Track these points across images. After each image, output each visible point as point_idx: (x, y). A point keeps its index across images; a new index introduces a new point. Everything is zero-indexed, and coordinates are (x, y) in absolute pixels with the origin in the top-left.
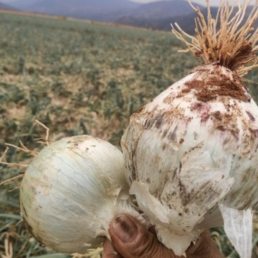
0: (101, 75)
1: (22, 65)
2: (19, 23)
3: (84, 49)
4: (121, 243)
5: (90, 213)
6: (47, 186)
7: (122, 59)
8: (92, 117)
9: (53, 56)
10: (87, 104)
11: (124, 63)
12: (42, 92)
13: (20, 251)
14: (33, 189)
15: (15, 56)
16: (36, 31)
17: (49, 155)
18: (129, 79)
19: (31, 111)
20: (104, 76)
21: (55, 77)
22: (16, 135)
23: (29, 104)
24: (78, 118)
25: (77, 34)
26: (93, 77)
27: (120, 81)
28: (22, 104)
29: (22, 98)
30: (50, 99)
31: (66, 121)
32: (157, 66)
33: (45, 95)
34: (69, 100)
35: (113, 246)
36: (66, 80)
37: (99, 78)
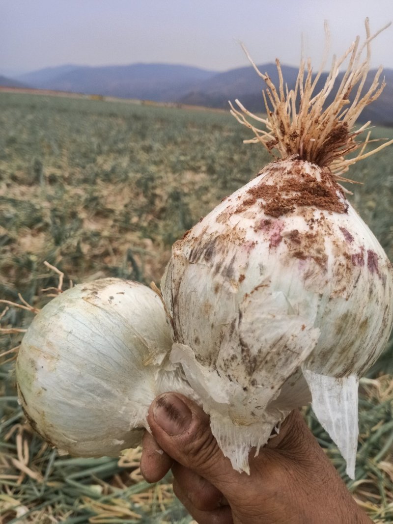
0: (158, 182)
1: (38, 170)
2: (33, 107)
3: (132, 144)
4: (166, 437)
5: (119, 394)
6: (52, 357)
7: (188, 158)
8: (145, 246)
9: (85, 155)
10: (137, 227)
11: (192, 163)
12: (70, 210)
13: (40, 453)
14: (33, 363)
15: (27, 157)
16: (58, 118)
17: (55, 311)
18: (201, 188)
19: (53, 240)
20: (163, 184)
21: (88, 187)
22: (31, 277)
23: (50, 229)
24: (125, 248)
25: (120, 121)
26: (146, 185)
27: (186, 190)
28: (40, 230)
29: (39, 220)
30: (81, 221)
31: (106, 254)
32: (242, 166)
33: (74, 215)
34: (111, 222)
35: (156, 441)
36: (105, 191)
37: (154, 188)
